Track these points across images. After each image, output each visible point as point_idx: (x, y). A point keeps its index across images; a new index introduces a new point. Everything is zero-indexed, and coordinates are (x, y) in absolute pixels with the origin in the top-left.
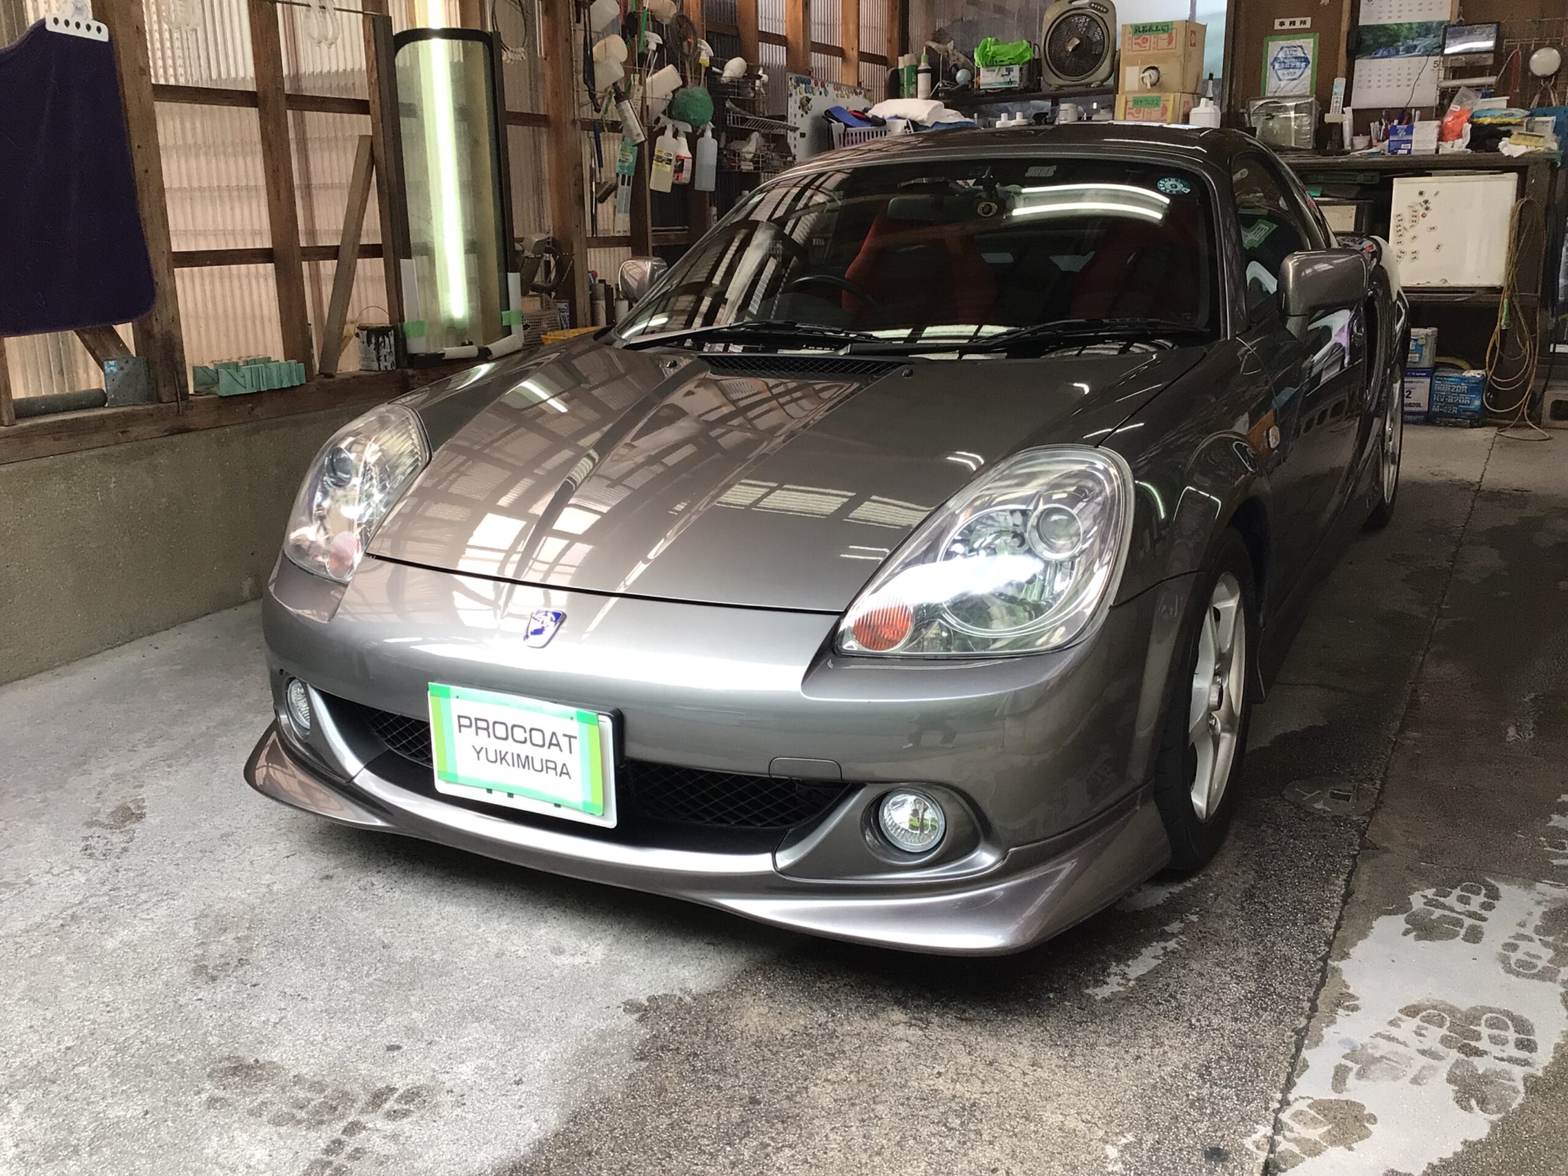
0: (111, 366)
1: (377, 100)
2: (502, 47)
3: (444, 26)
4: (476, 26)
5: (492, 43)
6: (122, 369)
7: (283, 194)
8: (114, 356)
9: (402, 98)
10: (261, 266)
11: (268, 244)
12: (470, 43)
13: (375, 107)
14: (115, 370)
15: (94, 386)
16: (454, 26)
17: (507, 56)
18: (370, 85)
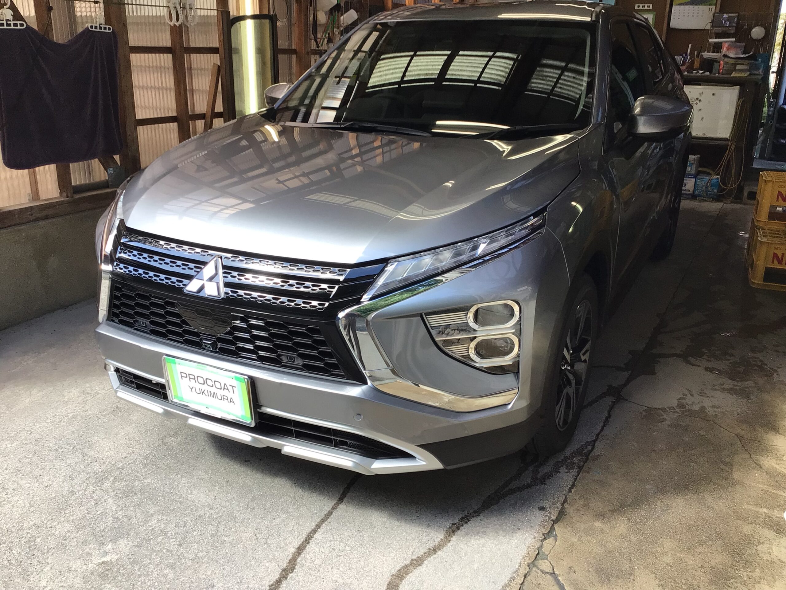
0: (111, 170)
1: (222, 48)
2: (277, 20)
3: (252, 14)
4: (266, 12)
5: (273, 19)
6: (114, 171)
7: (182, 92)
8: (112, 166)
9: (233, 46)
10: (171, 124)
11: (175, 114)
12: (263, 20)
13: (221, 51)
14: (112, 172)
15: (103, 179)
16: (256, 13)
17: (279, 24)
18: (220, 41)
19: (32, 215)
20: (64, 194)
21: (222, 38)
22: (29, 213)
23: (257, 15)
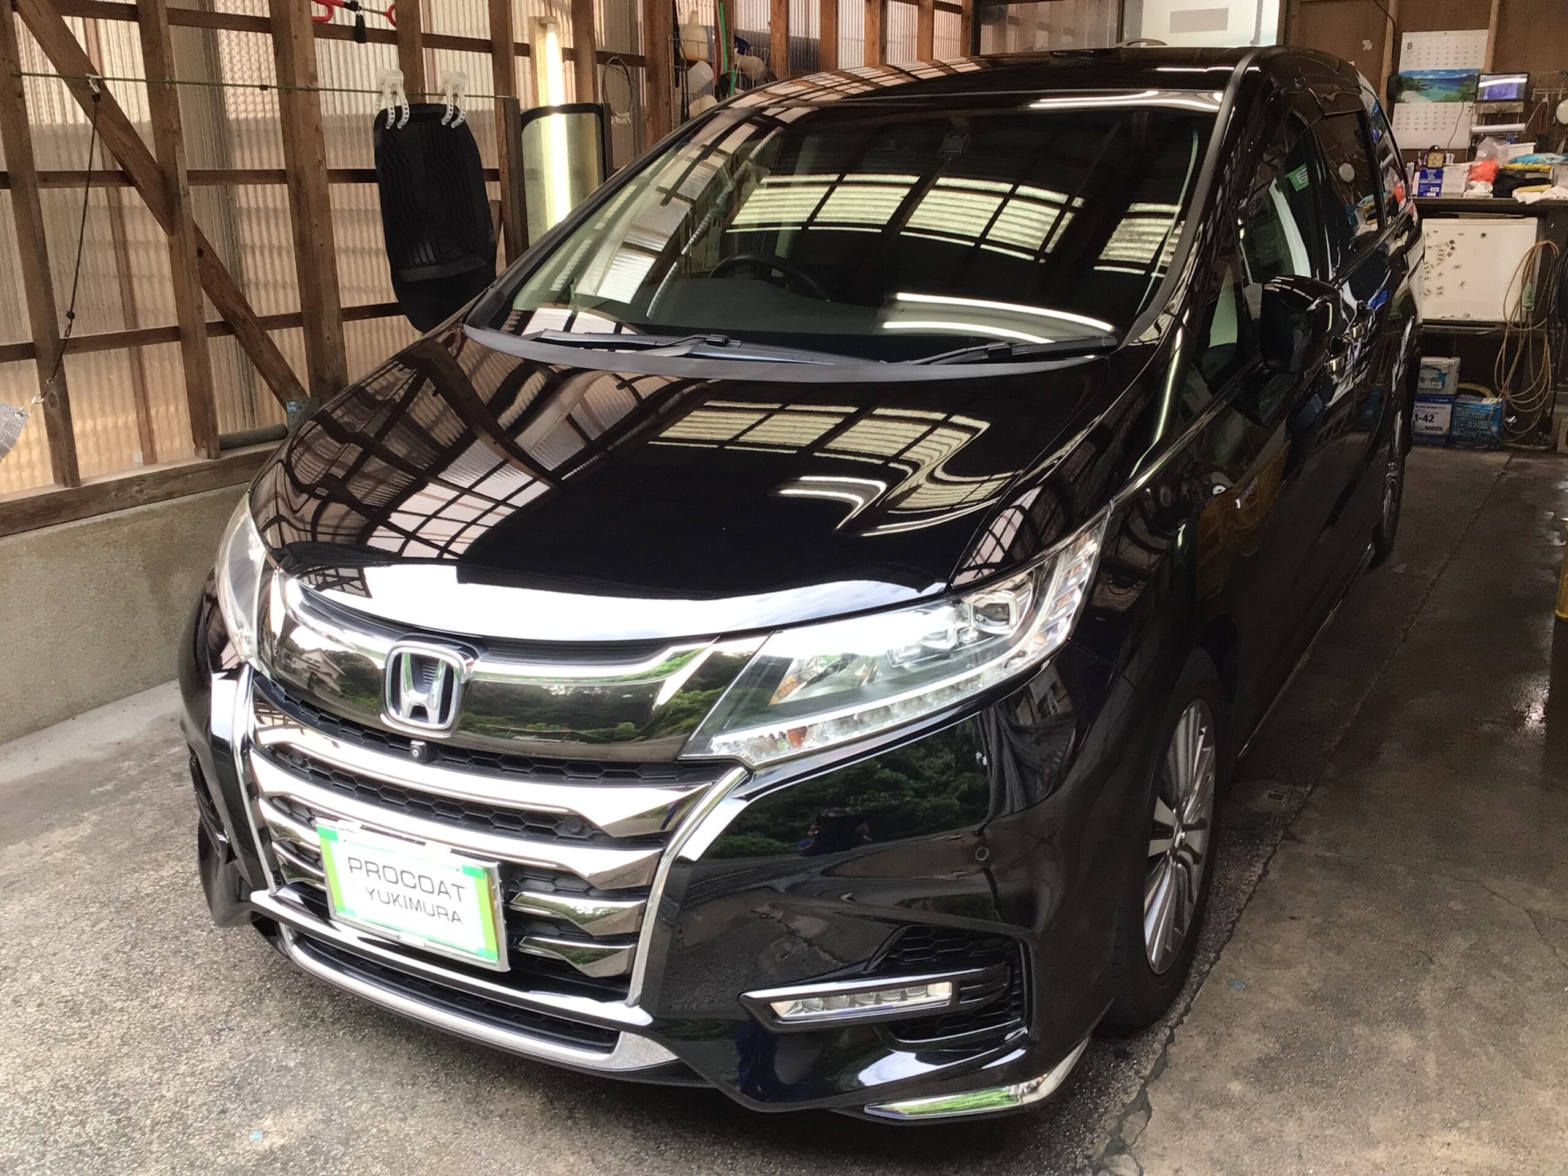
0: (292, 406)
1: (506, 170)
2: (611, 114)
3: (563, 102)
4: (589, 99)
5: (602, 113)
6: (299, 407)
8: (294, 398)
9: (526, 166)
12: (584, 115)
13: (504, 176)
14: (294, 409)
15: (278, 422)
16: (570, 102)
17: (615, 121)
18: (500, 157)
19: (141, 491)
20: (204, 452)
21: (505, 150)
22: (137, 488)
23: (572, 105)
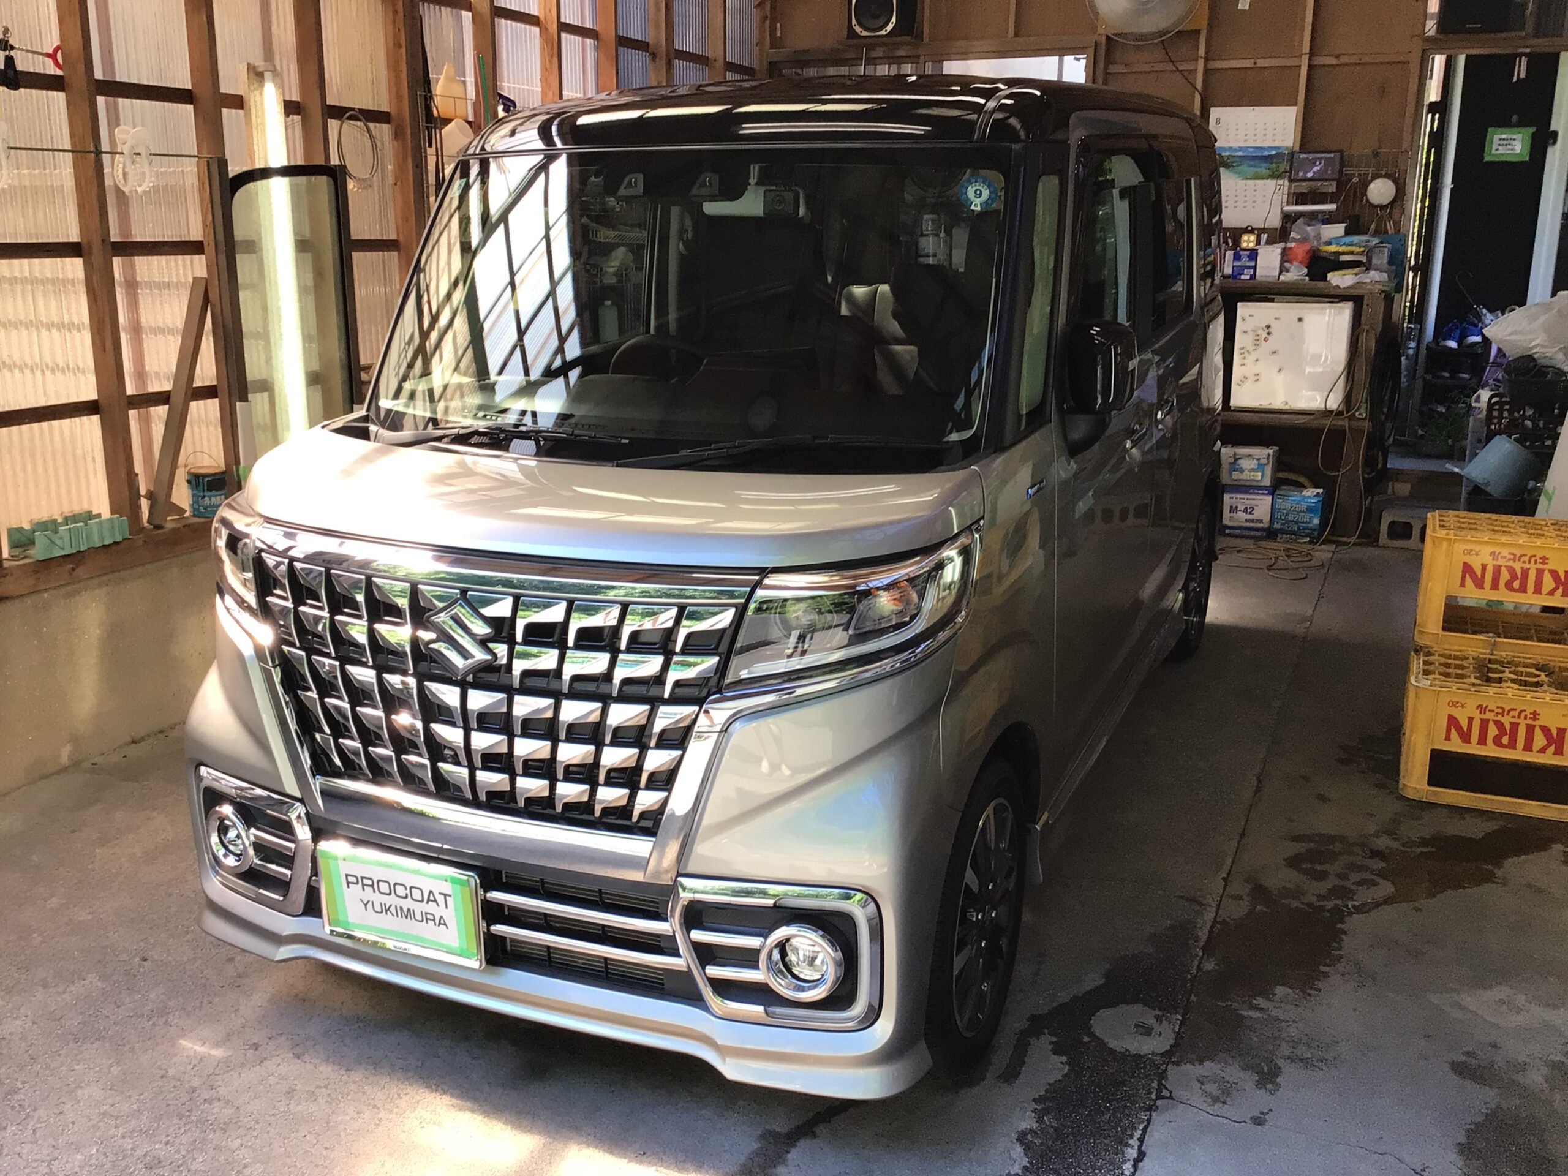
1: (212, 244)
2: (348, 177)
4: (320, 161)
5: (336, 175)
10: (85, 419)
11: (93, 396)
12: (314, 179)
13: (210, 249)
16: (292, 164)
18: (205, 225)
21: (211, 219)
23: (297, 167)
